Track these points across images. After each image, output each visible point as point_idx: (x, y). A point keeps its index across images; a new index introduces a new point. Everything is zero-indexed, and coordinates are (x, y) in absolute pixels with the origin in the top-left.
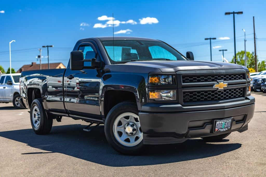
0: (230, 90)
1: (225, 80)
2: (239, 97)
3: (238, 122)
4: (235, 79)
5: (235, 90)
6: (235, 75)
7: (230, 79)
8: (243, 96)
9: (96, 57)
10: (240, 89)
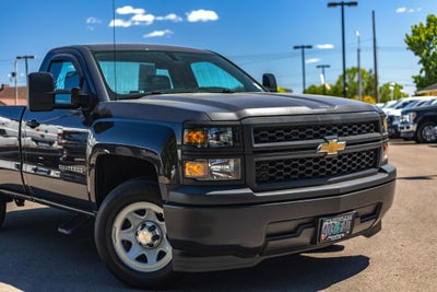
0: (350, 155)
1: (340, 134)
2: (368, 167)
3: (365, 218)
4: (360, 132)
5: (359, 154)
6: (359, 125)
7: (351, 133)
8: (374, 167)
9: (81, 85)
10: (368, 152)
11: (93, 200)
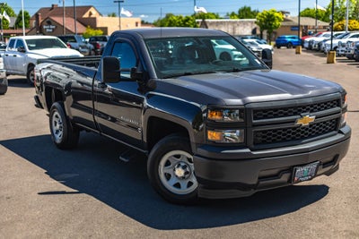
0: (318, 124)
1: (312, 111)
2: (330, 131)
3: (325, 165)
4: (326, 108)
5: (324, 123)
6: (325, 104)
7: (319, 110)
8: (335, 130)
9: (137, 66)
10: (331, 121)
11: (145, 140)
